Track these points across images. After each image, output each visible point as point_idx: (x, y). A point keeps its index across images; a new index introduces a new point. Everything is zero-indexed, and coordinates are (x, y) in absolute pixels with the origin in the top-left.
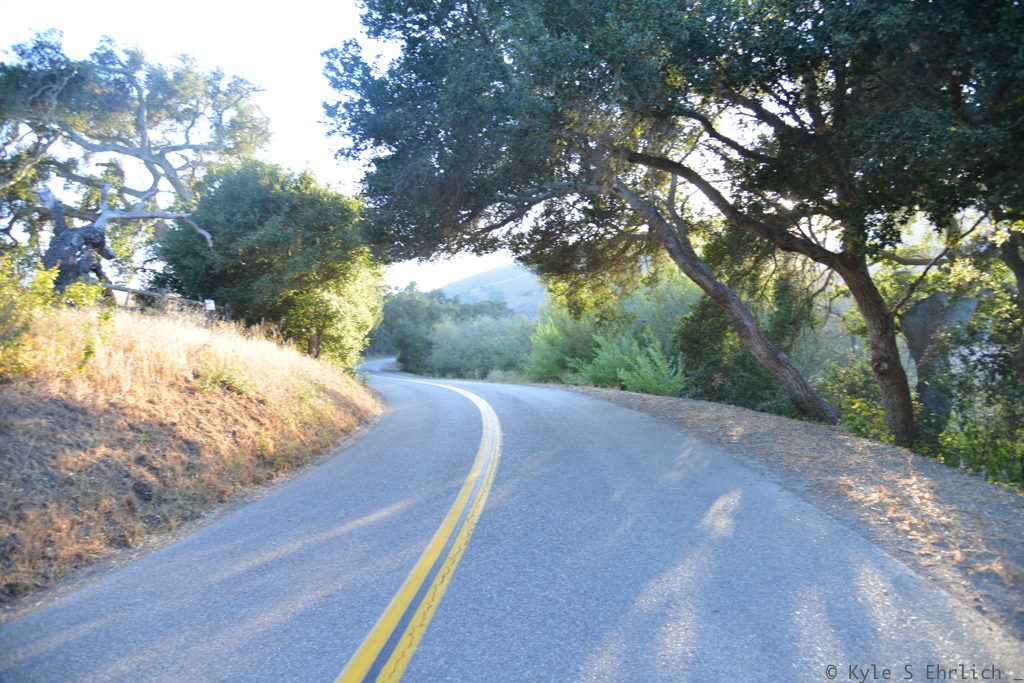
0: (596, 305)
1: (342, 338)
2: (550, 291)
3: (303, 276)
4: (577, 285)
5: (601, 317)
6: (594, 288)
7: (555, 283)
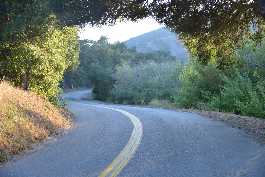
0: (218, 54)
1: (44, 76)
2: (186, 44)
3: (15, 34)
4: (204, 40)
5: (221, 62)
6: (216, 43)
7: (189, 39)
